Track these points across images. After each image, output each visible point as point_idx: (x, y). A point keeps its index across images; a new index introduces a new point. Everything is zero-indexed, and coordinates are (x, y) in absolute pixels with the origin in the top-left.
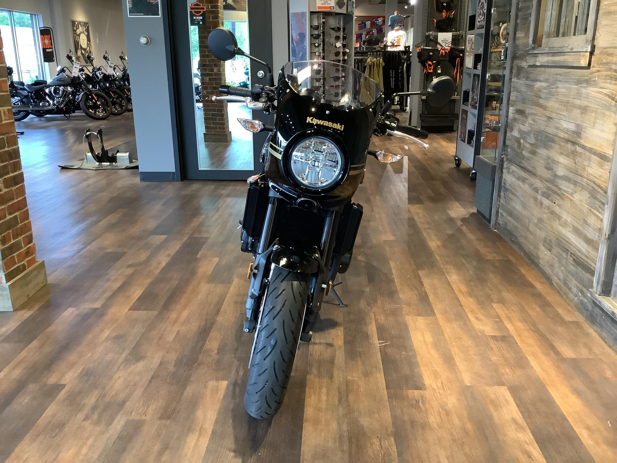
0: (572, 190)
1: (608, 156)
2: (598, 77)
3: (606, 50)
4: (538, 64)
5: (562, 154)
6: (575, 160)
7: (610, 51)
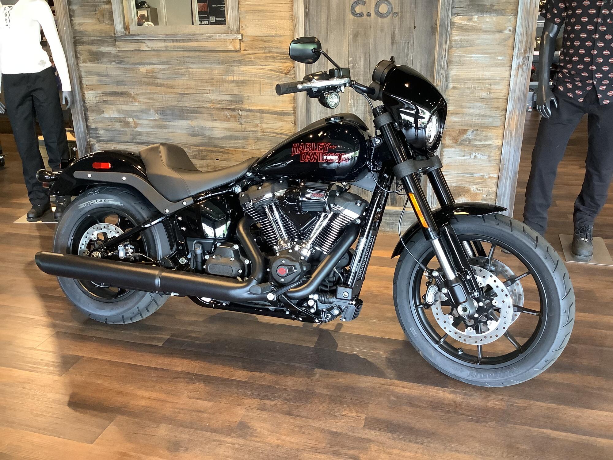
0: (241, 144)
1: (286, 112)
2: (254, 58)
3: (262, 38)
4: (147, 49)
5: (215, 120)
6: (239, 122)
7: (268, 39)
